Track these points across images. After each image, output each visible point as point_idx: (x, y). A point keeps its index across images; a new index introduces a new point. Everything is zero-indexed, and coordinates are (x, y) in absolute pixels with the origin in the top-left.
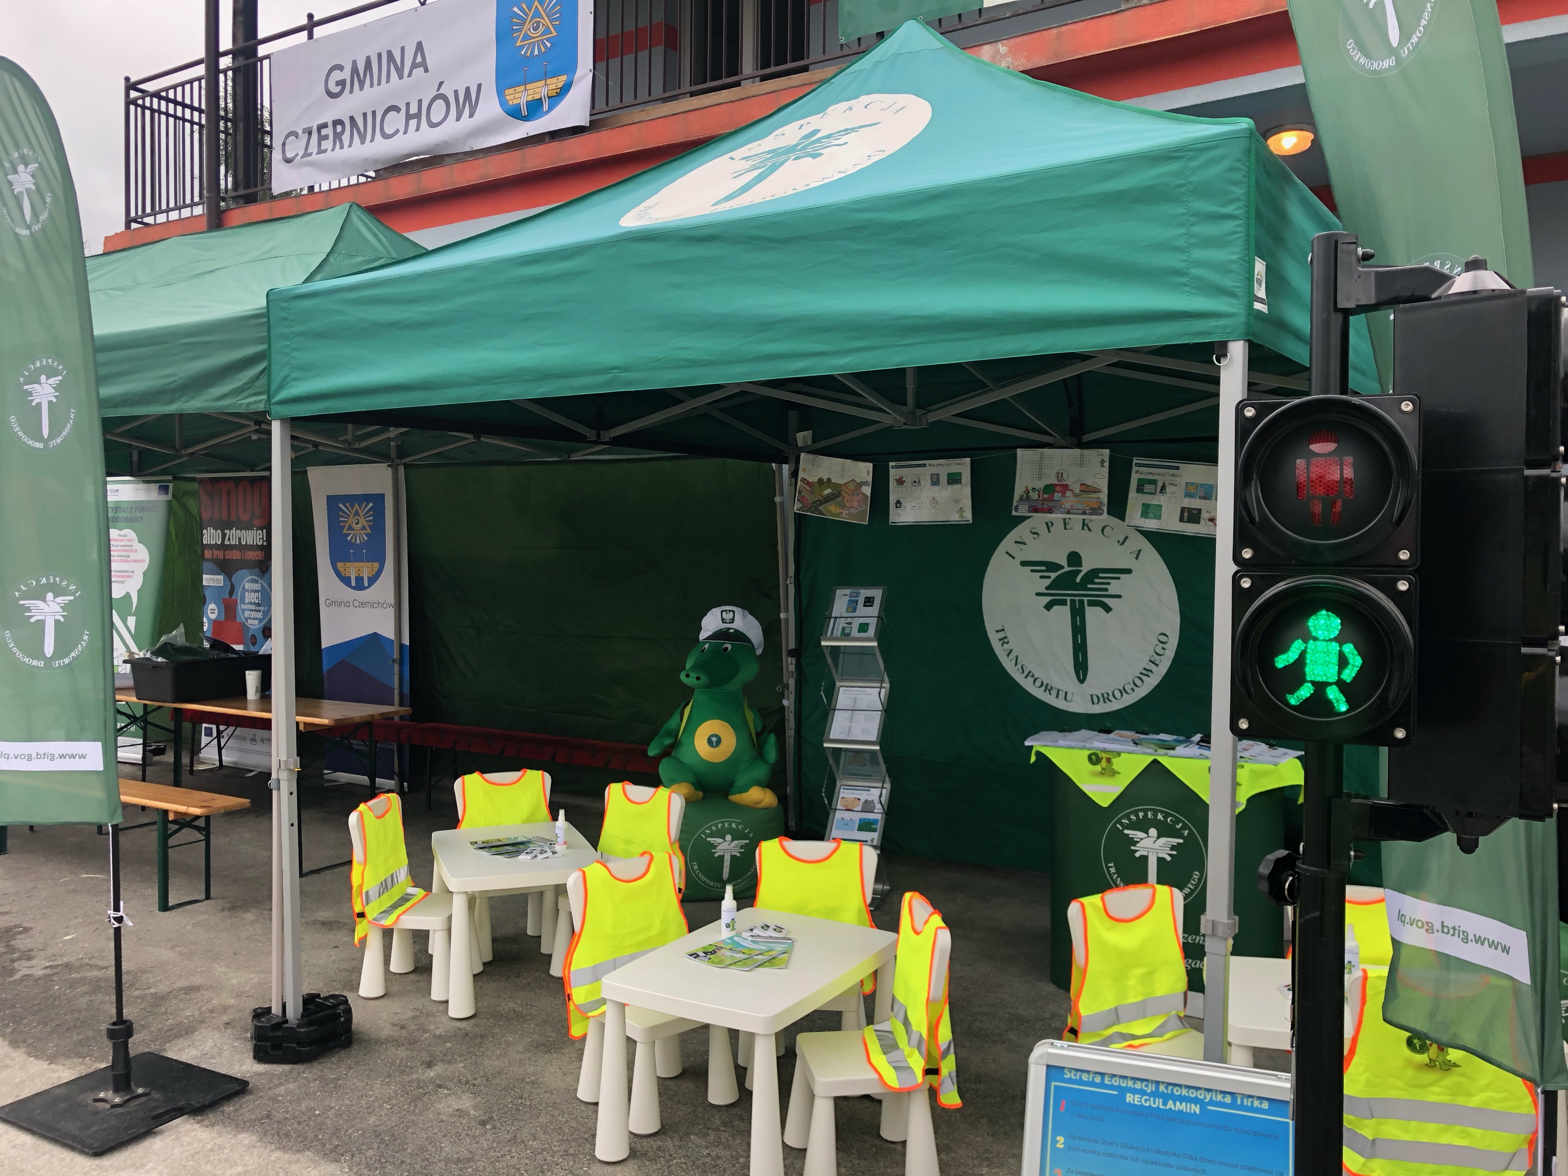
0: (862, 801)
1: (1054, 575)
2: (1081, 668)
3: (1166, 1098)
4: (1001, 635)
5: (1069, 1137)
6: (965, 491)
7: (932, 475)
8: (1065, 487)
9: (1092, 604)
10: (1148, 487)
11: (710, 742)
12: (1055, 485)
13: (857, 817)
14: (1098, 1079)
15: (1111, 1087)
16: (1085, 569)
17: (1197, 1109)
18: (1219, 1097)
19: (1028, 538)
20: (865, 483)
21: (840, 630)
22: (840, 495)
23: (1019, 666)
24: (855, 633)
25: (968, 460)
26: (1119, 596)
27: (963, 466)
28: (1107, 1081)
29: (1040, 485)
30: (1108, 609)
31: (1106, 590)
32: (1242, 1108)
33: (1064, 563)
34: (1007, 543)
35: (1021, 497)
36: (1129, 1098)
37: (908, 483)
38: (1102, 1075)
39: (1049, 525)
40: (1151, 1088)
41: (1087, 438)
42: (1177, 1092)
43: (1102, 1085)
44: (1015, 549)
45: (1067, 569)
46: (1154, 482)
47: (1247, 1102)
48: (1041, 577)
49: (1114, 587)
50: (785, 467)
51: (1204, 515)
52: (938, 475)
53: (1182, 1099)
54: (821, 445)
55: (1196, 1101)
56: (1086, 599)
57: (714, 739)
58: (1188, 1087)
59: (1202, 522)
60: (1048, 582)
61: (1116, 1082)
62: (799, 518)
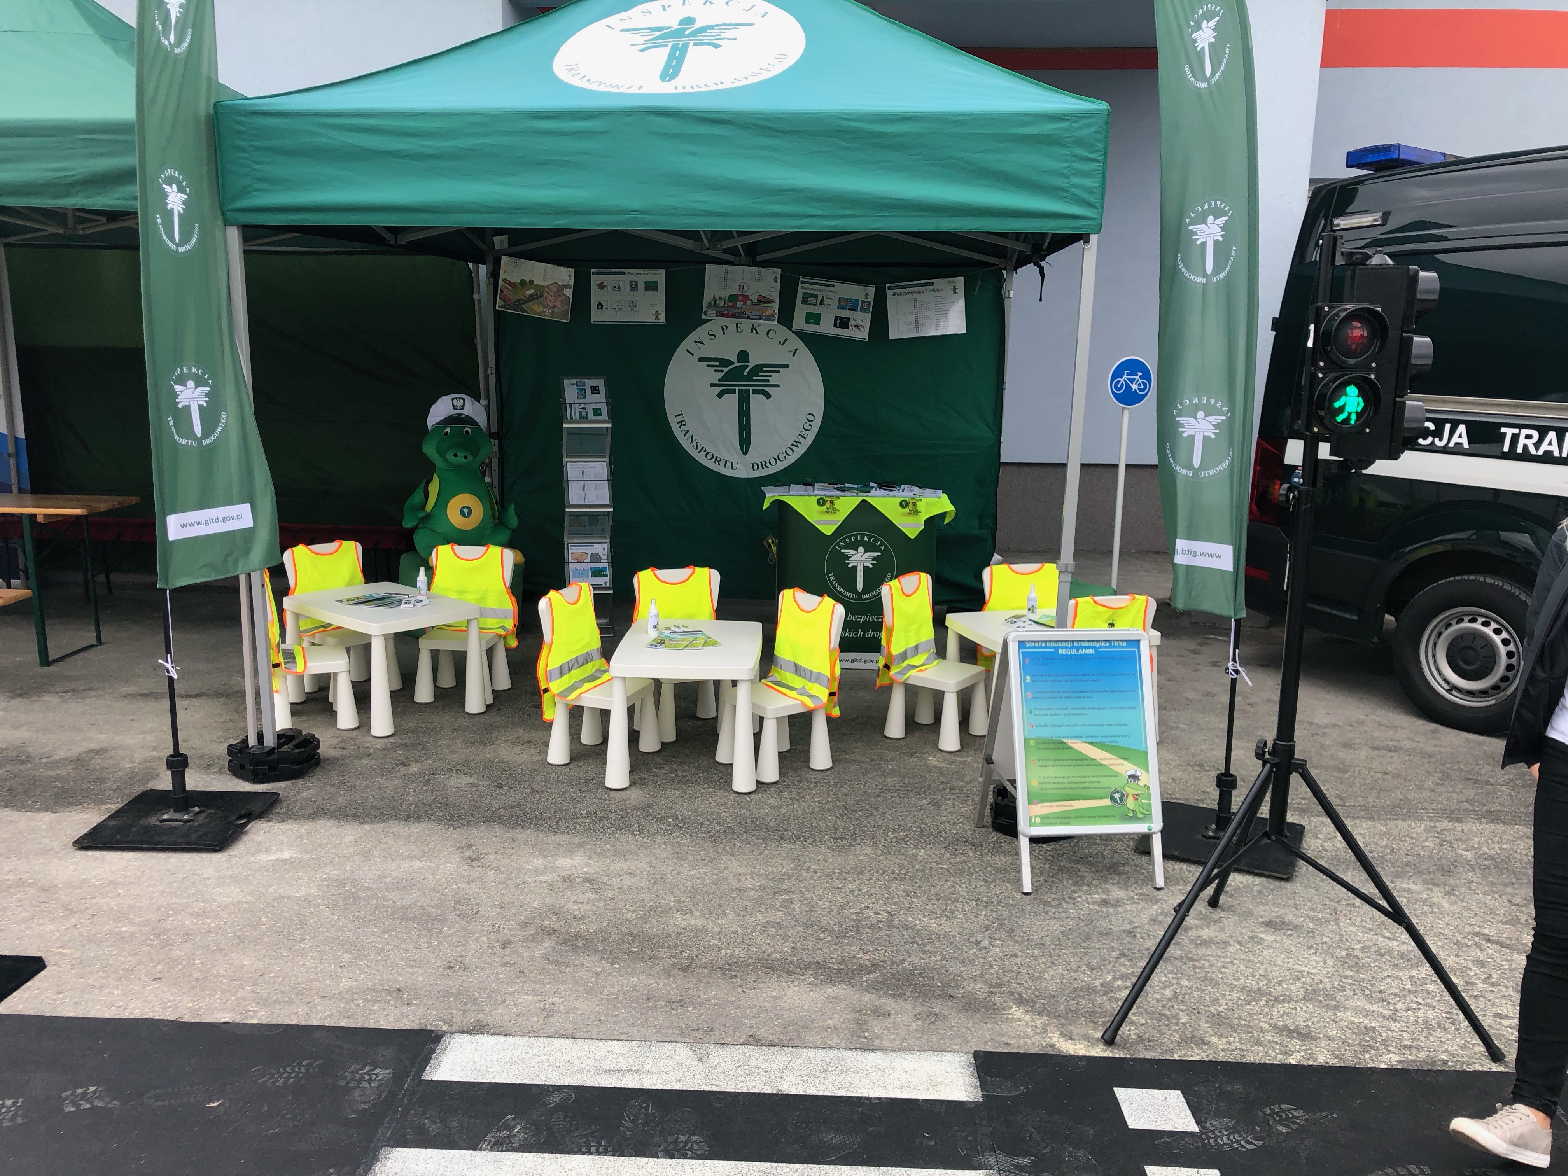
0: (589, 554)
1: (726, 369)
2: (745, 443)
3: (1078, 648)
4: (680, 418)
5: (1033, 676)
6: (660, 297)
7: (631, 282)
8: (746, 297)
9: (755, 392)
10: (811, 300)
11: (462, 513)
12: (738, 295)
13: (589, 567)
14: (1043, 645)
15: (1051, 648)
16: (751, 365)
17: (1093, 651)
18: (1103, 644)
19: (705, 338)
20: (568, 286)
21: (578, 414)
22: (542, 295)
23: (694, 443)
24: (591, 416)
25: (663, 271)
26: (778, 386)
27: (659, 276)
28: (1048, 645)
29: (726, 294)
30: (768, 396)
31: (768, 381)
32: (1115, 647)
33: (735, 360)
34: (688, 343)
35: (710, 303)
36: (1060, 651)
37: (609, 287)
38: (1045, 642)
39: (724, 329)
40: (1070, 645)
41: (759, 258)
42: (1083, 644)
43: (1046, 647)
44: (693, 348)
45: (737, 364)
46: (815, 296)
47: (1116, 644)
48: (715, 371)
49: (774, 379)
50: (483, 268)
51: (852, 322)
52: (636, 282)
53: (1086, 648)
54: (518, 249)
55: (1092, 647)
56: (751, 388)
57: (466, 510)
58: (1088, 641)
59: (850, 327)
60: (721, 375)
61: (1053, 645)
62: (498, 315)
